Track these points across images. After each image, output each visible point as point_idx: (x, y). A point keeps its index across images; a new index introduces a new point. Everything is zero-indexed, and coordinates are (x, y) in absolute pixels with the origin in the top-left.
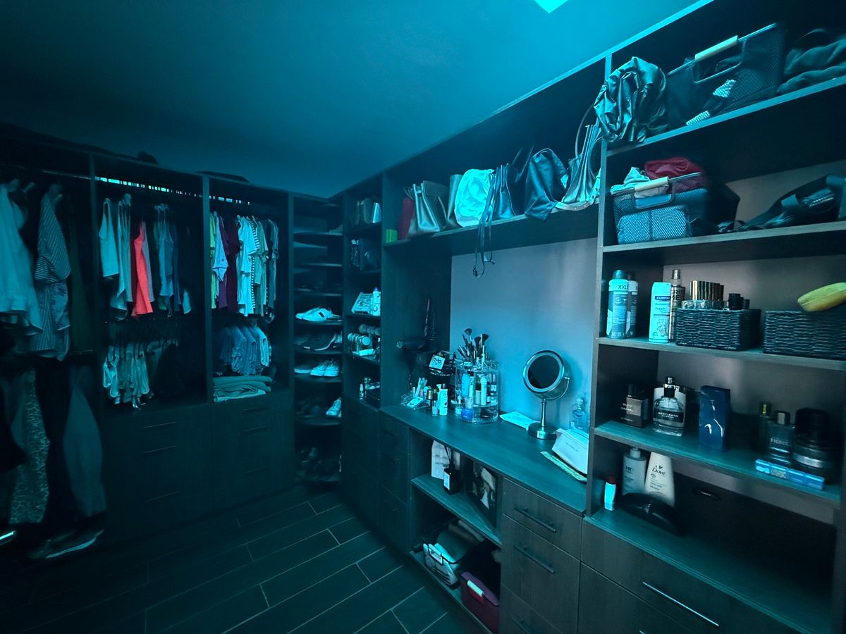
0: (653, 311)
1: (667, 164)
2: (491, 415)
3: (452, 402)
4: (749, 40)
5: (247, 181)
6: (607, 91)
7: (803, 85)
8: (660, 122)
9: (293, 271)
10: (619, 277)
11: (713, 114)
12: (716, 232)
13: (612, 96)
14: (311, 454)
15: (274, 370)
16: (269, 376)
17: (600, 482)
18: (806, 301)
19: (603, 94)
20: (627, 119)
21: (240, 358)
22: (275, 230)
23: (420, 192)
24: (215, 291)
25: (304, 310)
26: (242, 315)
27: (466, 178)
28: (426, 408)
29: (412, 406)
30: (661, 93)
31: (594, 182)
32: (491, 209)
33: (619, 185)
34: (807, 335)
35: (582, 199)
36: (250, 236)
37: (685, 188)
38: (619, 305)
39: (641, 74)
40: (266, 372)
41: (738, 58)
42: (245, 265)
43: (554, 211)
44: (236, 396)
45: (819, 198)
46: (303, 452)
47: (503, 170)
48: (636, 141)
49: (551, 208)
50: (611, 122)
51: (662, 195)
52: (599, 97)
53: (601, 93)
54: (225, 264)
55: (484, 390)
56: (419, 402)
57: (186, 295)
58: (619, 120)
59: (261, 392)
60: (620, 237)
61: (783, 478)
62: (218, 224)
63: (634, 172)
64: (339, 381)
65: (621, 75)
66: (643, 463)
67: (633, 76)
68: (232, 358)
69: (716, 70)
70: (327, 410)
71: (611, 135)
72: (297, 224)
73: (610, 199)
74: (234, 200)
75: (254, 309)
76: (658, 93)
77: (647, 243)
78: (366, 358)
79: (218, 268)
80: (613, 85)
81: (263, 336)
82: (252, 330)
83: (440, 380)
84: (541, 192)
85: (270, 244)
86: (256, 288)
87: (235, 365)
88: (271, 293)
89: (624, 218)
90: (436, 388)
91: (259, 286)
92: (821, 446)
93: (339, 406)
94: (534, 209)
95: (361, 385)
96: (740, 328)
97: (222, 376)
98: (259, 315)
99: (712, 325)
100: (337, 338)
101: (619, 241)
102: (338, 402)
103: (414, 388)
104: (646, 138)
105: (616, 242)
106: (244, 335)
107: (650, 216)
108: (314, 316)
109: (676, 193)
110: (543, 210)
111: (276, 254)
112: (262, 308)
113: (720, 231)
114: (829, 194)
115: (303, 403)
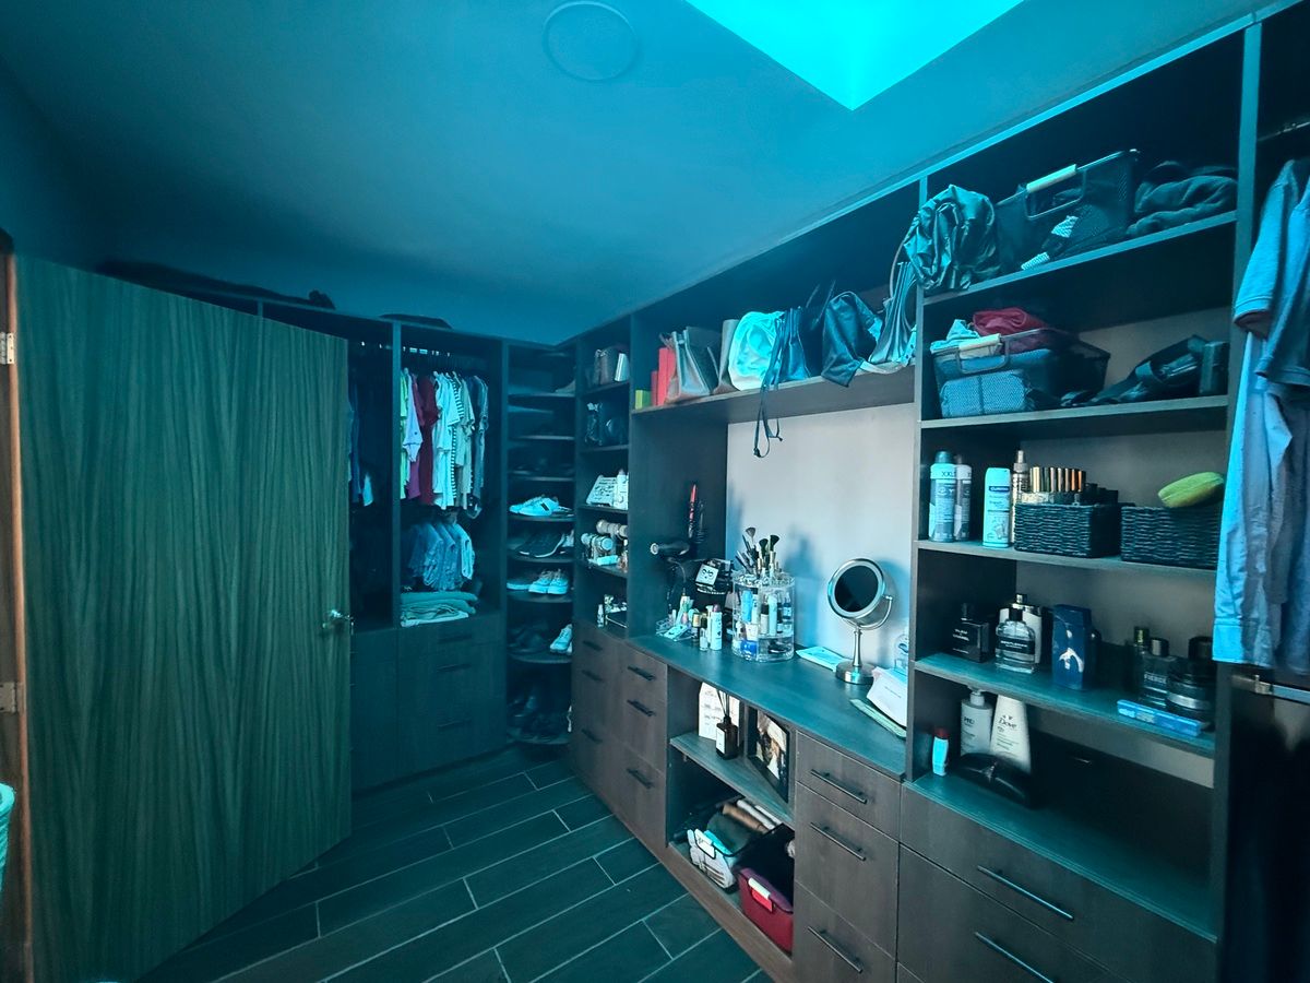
0: (987, 506)
1: (1000, 316)
2: (781, 650)
3: (729, 631)
4: (1090, 171)
5: (449, 327)
6: (921, 226)
7: (1155, 228)
8: (990, 262)
9: (506, 446)
10: (944, 460)
11: (1053, 257)
12: (1058, 407)
13: (926, 232)
14: (530, 705)
15: (479, 585)
16: (472, 592)
17: (927, 737)
18: (1167, 494)
19: (915, 230)
20: (946, 261)
21: (434, 567)
22: (484, 390)
23: (681, 342)
24: (405, 475)
25: (521, 500)
26: (438, 508)
27: (744, 326)
28: (691, 640)
29: (671, 637)
30: (988, 228)
31: (909, 334)
32: (778, 366)
33: (939, 342)
34: (1171, 538)
35: (895, 358)
36: (451, 399)
37: (1024, 347)
38: (946, 497)
39: (960, 207)
40: (467, 586)
41: (1078, 191)
42: (443, 437)
43: (859, 373)
44: (428, 619)
45: (1181, 367)
46: (516, 702)
47: (794, 314)
48: (959, 288)
49: (854, 369)
50: (926, 264)
51: (995, 355)
52: (910, 232)
53: (912, 228)
54: (419, 439)
55: (773, 614)
56: (682, 631)
57: (367, 481)
58: (935, 262)
59: (463, 615)
60: (944, 407)
61: (1150, 723)
62: (410, 385)
63: (958, 326)
64: (569, 601)
65: (937, 207)
66: (987, 713)
67: (950, 209)
68: (424, 567)
69: (1054, 204)
70: (552, 642)
71: (926, 281)
72: (513, 380)
73: (929, 359)
74: (430, 350)
75: (455, 500)
76: (985, 229)
77: (978, 418)
78: (608, 568)
79: (409, 444)
80: (928, 219)
81: (465, 537)
82: (450, 528)
83: (712, 600)
84: (842, 348)
85: (477, 410)
86: (457, 470)
87: (428, 577)
88: (477, 478)
89: (948, 384)
90: (706, 611)
91: (462, 467)
92: (1198, 682)
93: (569, 637)
94: (832, 370)
95: (601, 607)
96: (1090, 529)
97: (410, 591)
98: (461, 508)
99: (1057, 524)
100: (565, 540)
101: (944, 413)
102: (567, 631)
103: (674, 611)
104: (972, 283)
105: (939, 416)
106: (442, 536)
107: (980, 383)
108: (536, 508)
109: (1010, 353)
110: (843, 371)
111: (485, 424)
112: (465, 498)
113: (1063, 405)
114: (1191, 361)
115: (517, 631)
